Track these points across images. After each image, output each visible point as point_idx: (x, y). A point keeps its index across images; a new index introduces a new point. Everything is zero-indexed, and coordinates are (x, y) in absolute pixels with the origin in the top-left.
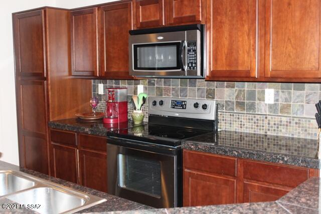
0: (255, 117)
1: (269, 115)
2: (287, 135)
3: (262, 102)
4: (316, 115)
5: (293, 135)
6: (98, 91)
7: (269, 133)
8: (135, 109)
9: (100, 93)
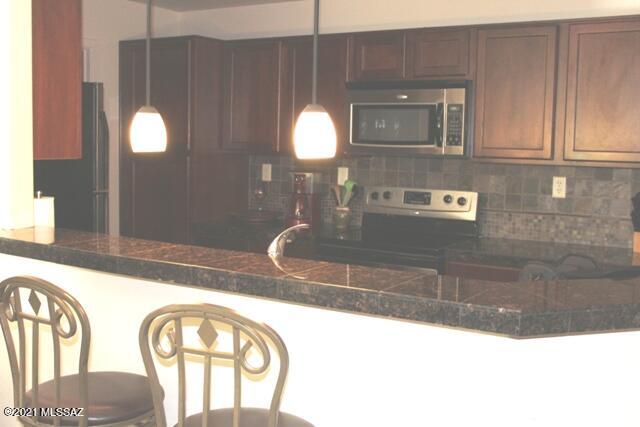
0: (536, 218)
1: (558, 214)
2: (584, 243)
3: (549, 197)
4: (633, 214)
5: (592, 242)
6: (261, 175)
7: (556, 240)
8: (337, 204)
9: (264, 179)
